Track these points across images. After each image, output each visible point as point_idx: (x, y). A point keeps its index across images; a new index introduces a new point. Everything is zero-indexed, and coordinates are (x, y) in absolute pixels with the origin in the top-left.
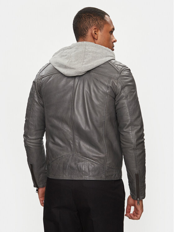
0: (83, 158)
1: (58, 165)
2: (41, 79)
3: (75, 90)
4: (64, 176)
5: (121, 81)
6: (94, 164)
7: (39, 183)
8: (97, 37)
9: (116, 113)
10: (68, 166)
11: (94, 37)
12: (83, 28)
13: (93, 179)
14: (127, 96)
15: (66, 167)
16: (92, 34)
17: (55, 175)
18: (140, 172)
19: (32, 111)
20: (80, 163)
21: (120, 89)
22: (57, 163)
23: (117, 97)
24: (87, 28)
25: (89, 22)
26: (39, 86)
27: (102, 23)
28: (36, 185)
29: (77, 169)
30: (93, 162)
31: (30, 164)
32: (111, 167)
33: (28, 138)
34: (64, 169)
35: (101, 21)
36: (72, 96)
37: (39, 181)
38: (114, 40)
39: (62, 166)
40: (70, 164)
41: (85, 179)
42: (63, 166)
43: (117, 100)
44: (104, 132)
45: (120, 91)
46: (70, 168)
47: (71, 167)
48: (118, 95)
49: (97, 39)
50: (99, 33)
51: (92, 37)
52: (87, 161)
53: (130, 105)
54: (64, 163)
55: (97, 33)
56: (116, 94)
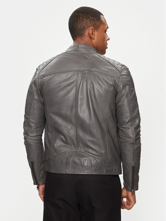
0: (86, 154)
1: (60, 160)
2: (42, 78)
3: (78, 88)
4: (67, 170)
5: (122, 80)
6: (97, 159)
7: (39, 180)
8: (94, 37)
9: (116, 111)
10: (71, 161)
11: (91, 37)
12: (81, 28)
13: (95, 174)
14: (128, 94)
15: (69, 162)
16: (89, 34)
17: (57, 170)
18: (136, 165)
19: (32, 109)
20: (84, 158)
21: (122, 87)
22: (60, 159)
23: (118, 95)
24: (84, 28)
25: (87, 22)
26: (41, 85)
27: (99, 24)
28: (36, 182)
29: (80, 164)
30: (95, 157)
31: (31, 162)
32: (111, 162)
33: (29, 135)
34: (67, 163)
35: (98, 22)
36: (76, 94)
37: (39, 178)
38: (108, 38)
39: (65, 161)
40: (74, 159)
41: (88, 173)
42: (67, 161)
43: (118, 97)
44: (106, 128)
45: (122, 89)
46: (73, 163)
47: (75, 162)
48: (119, 93)
49: (94, 39)
50: (96, 33)
51: (89, 37)
52: (90, 156)
53: (131, 103)
54: (67, 159)
55: (94, 33)
56: (118, 92)
